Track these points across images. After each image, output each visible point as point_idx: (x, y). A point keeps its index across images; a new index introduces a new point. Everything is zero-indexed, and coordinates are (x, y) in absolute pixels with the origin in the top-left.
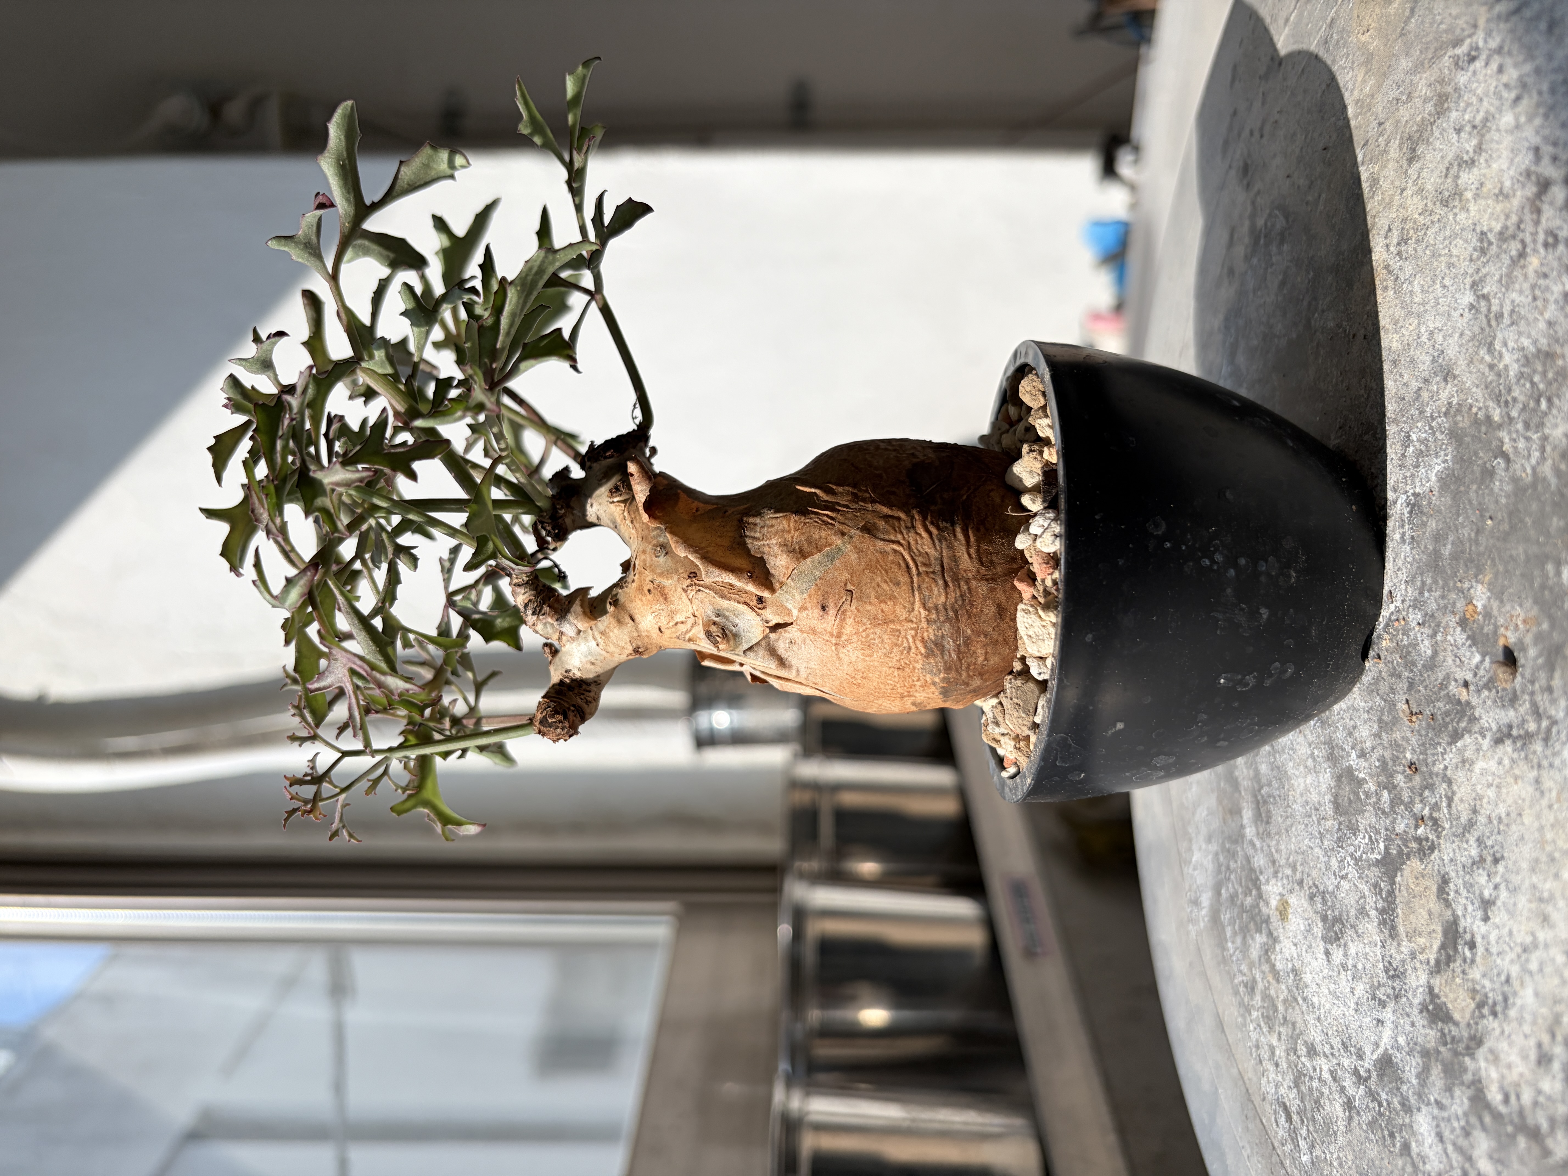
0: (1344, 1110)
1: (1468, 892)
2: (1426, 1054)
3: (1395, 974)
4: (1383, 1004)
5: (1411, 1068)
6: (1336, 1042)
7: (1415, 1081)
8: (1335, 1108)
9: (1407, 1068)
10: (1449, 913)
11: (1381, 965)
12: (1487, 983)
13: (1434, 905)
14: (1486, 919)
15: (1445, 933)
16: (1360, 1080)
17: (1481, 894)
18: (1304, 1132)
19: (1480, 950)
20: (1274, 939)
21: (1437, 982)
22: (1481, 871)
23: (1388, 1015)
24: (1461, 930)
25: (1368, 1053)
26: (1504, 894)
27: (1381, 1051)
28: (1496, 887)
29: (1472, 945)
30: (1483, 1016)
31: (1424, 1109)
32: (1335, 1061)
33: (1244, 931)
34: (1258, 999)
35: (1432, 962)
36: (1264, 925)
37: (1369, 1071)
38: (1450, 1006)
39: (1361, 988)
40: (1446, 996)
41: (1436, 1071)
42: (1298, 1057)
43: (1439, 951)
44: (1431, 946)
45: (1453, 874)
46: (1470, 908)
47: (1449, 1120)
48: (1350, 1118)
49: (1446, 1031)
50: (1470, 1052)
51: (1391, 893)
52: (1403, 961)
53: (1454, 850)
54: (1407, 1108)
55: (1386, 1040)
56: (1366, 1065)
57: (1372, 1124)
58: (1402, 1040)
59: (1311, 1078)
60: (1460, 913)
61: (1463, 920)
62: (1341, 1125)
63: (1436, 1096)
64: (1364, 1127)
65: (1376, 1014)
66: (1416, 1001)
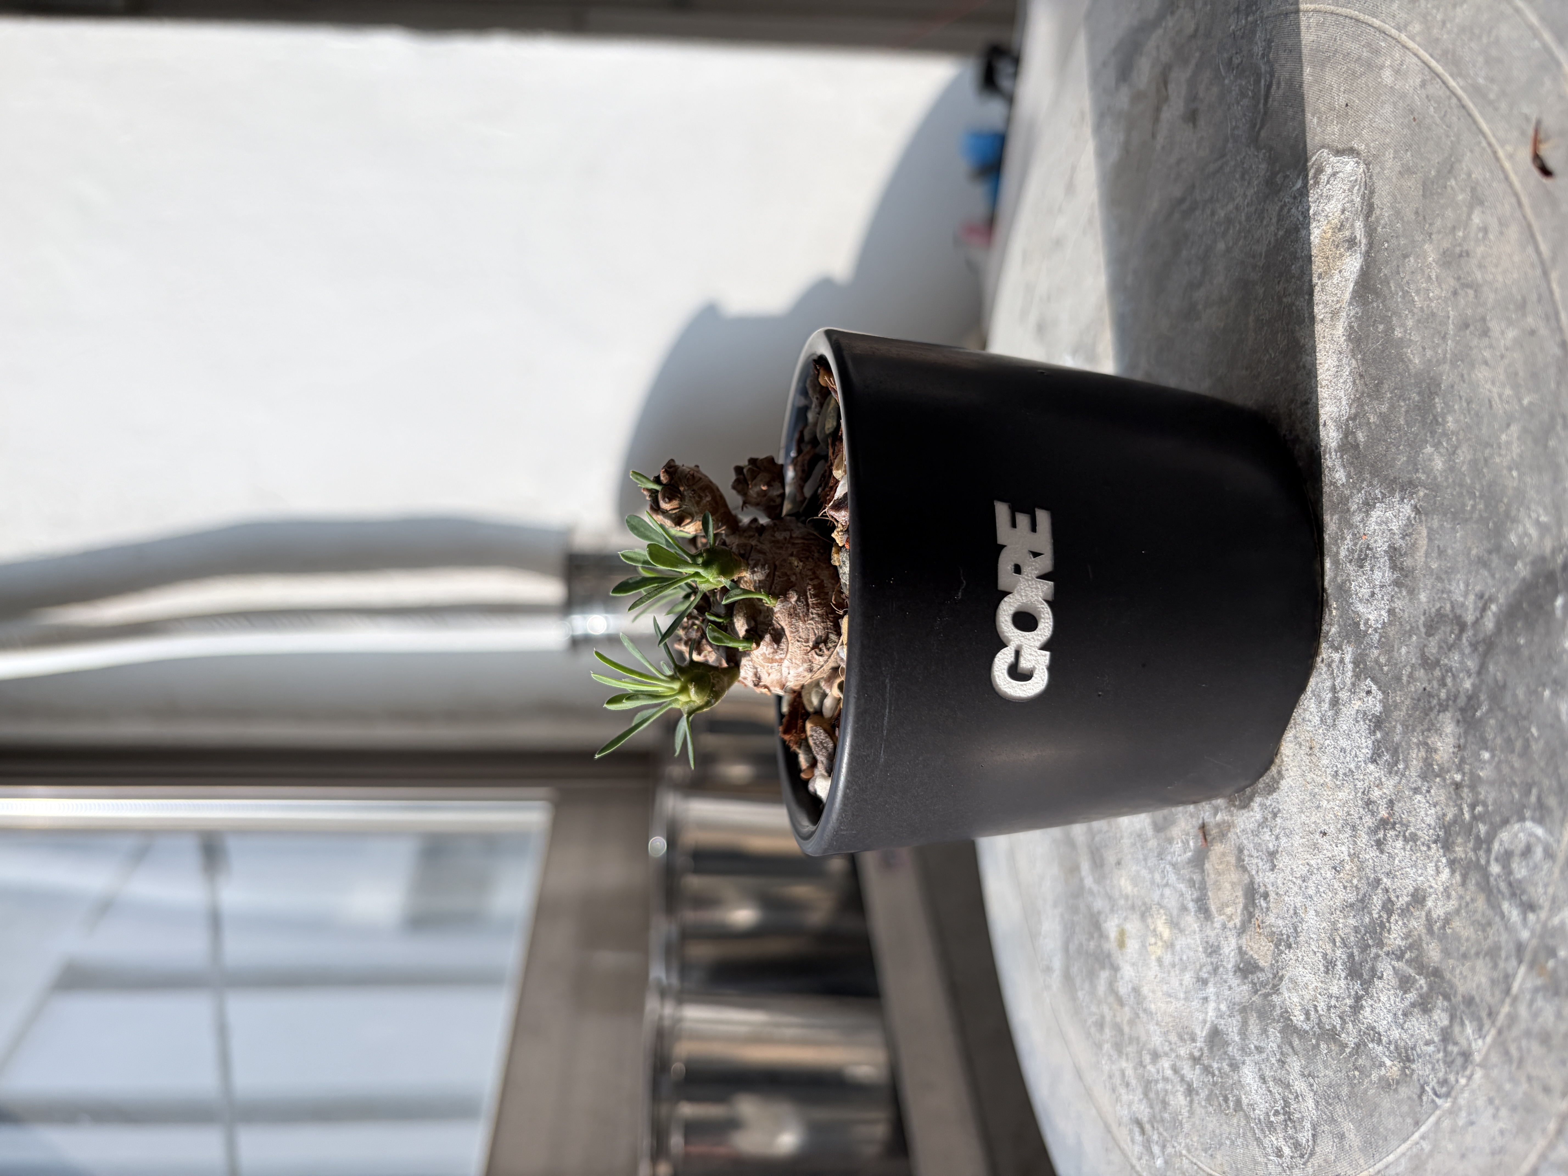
0: (1186, 1097)
1: (1258, 851)
2: (1244, 1010)
3: (1213, 950)
4: (1205, 982)
5: (1232, 1029)
6: (1173, 1038)
7: (1237, 1039)
8: (1179, 1100)
9: (1230, 1030)
10: (1246, 876)
11: (1201, 949)
12: (1280, 922)
13: (1234, 876)
14: (1273, 868)
15: (1246, 896)
16: (1195, 1060)
17: (1268, 848)
18: (1155, 1137)
19: (1272, 896)
20: (1115, 969)
21: (1243, 941)
22: (1265, 830)
23: (1211, 990)
24: (1256, 886)
25: (1199, 1033)
26: (1283, 840)
27: (1208, 1025)
28: (1277, 838)
29: (1266, 896)
30: (1282, 952)
31: (1248, 1060)
32: (1173, 1055)
33: (1092, 975)
34: (1108, 1032)
35: (1238, 925)
36: (1107, 961)
37: (1201, 1049)
38: (1256, 956)
39: (1188, 978)
40: (1252, 949)
41: (1253, 1019)
42: (1145, 1067)
43: (1242, 914)
44: (1236, 912)
45: (1245, 842)
46: (1260, 864)
47: (1268, 1059)
48: (1191, 1102)
49: (1256, 980)
50: (1276, 989)
51: (1203, 882)
52: (1217, 935)
53: (1244, 822)
54: (1235, 1067)
55: (1211, 1014)
56: (1198, 1044)
57: (1209, 1099)
58: (1223, 1007)
59: (1157, 1082)
60: (1254, 872)
61: (1256, 877)
62: (1185, 1113)
63: (1256, 1043)
64: (1203, 1103)
65: (1201, 994)
66: (1230, 966)
